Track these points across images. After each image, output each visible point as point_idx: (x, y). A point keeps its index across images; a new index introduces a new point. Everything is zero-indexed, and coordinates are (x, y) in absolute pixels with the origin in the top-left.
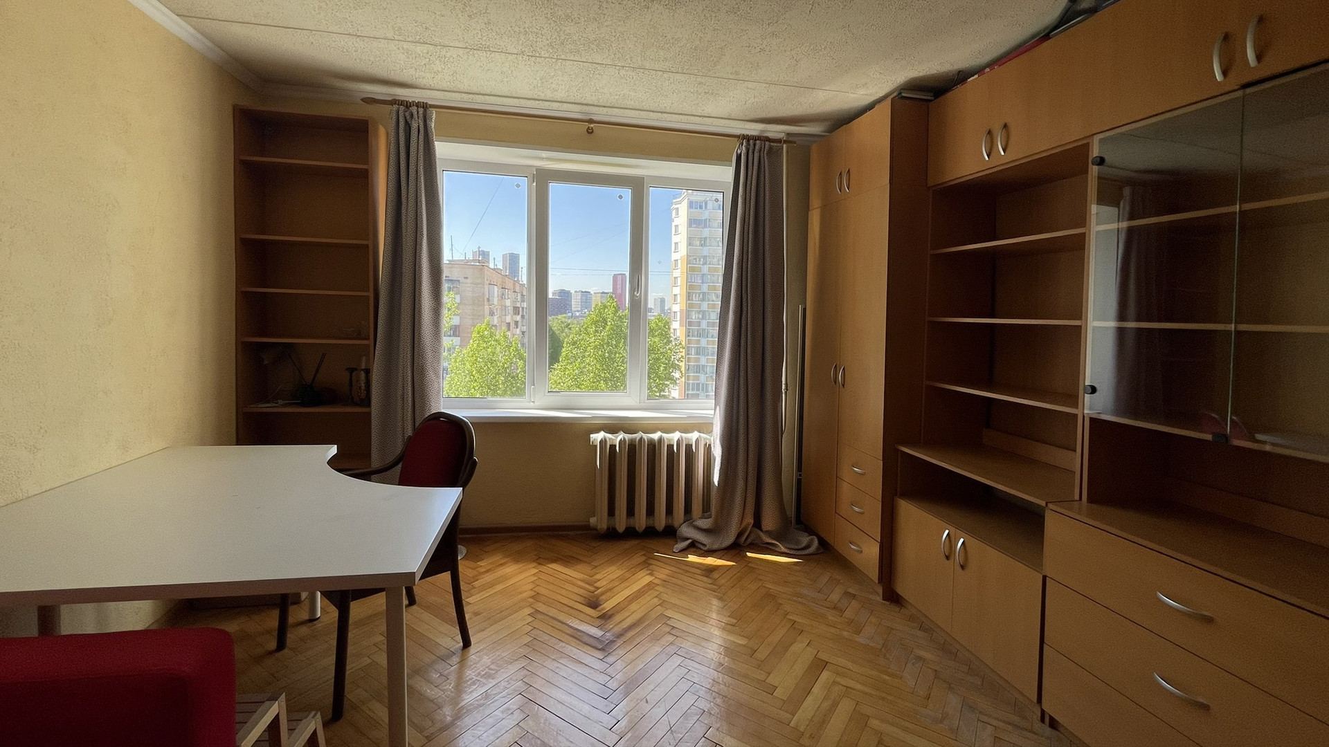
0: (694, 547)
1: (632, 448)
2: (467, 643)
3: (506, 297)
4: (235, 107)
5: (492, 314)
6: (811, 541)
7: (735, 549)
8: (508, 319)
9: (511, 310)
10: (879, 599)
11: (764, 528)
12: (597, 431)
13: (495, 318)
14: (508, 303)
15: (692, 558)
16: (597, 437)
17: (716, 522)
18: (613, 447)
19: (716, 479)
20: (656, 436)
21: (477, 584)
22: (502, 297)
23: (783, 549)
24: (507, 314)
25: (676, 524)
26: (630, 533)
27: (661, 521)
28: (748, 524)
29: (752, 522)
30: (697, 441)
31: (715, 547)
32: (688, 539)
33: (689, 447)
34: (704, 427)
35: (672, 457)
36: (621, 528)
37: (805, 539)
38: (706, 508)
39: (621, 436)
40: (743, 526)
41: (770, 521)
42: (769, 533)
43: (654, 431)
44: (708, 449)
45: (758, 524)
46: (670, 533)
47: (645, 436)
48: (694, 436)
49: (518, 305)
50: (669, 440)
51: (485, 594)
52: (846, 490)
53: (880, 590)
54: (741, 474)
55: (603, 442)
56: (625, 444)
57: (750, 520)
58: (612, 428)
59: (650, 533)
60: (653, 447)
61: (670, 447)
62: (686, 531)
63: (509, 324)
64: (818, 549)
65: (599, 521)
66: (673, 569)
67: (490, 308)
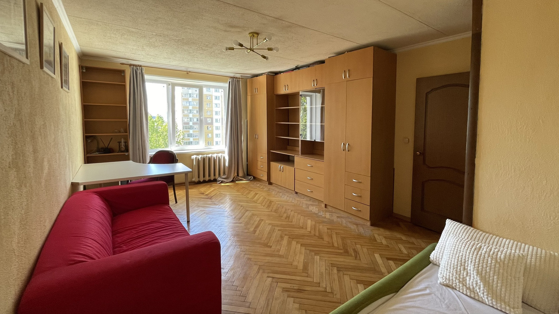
0: (222, 182)
1: (204, 159)
2: (176, 202)
6: (251, 177)
7: (233, 181)
10: (267, 185)
11: (240, 176)
12: (193, 155)
15: (223, 184)
17: (227, 176)
18: (198, 159)
19: (227, 164)
20: (210, 155)
23: (245, 180)
25: (216, 178)
26: (204, 182)
27: (212, 178)
28: (236, 175)
29: (237, 175)
31: (228, 181)
32: (220, 181)
33: (219, 157)
34: (223, 152)
35: (215, 160)
36: (202, 181)
37: (250, 177)
38: (224, 174)
39: (201, 156)
40: (235, 175)
41: (241, 174)
42: (241, 177)
43: (209, 154)
44: (224, 158)
45: (238, 175)
46: (215, 180)
47: (207, 156)
48: (220, 155)
50: (213, 156)
52: (259, 163)
53: (267, 183)
54: (233, 162)
55: (195, 158)
56: (202, 158)
57: (236, 174)
58: (198, 154)
60: (209, 159)
62: (219, 179)
64: (253, 179)
65: (196, 179)
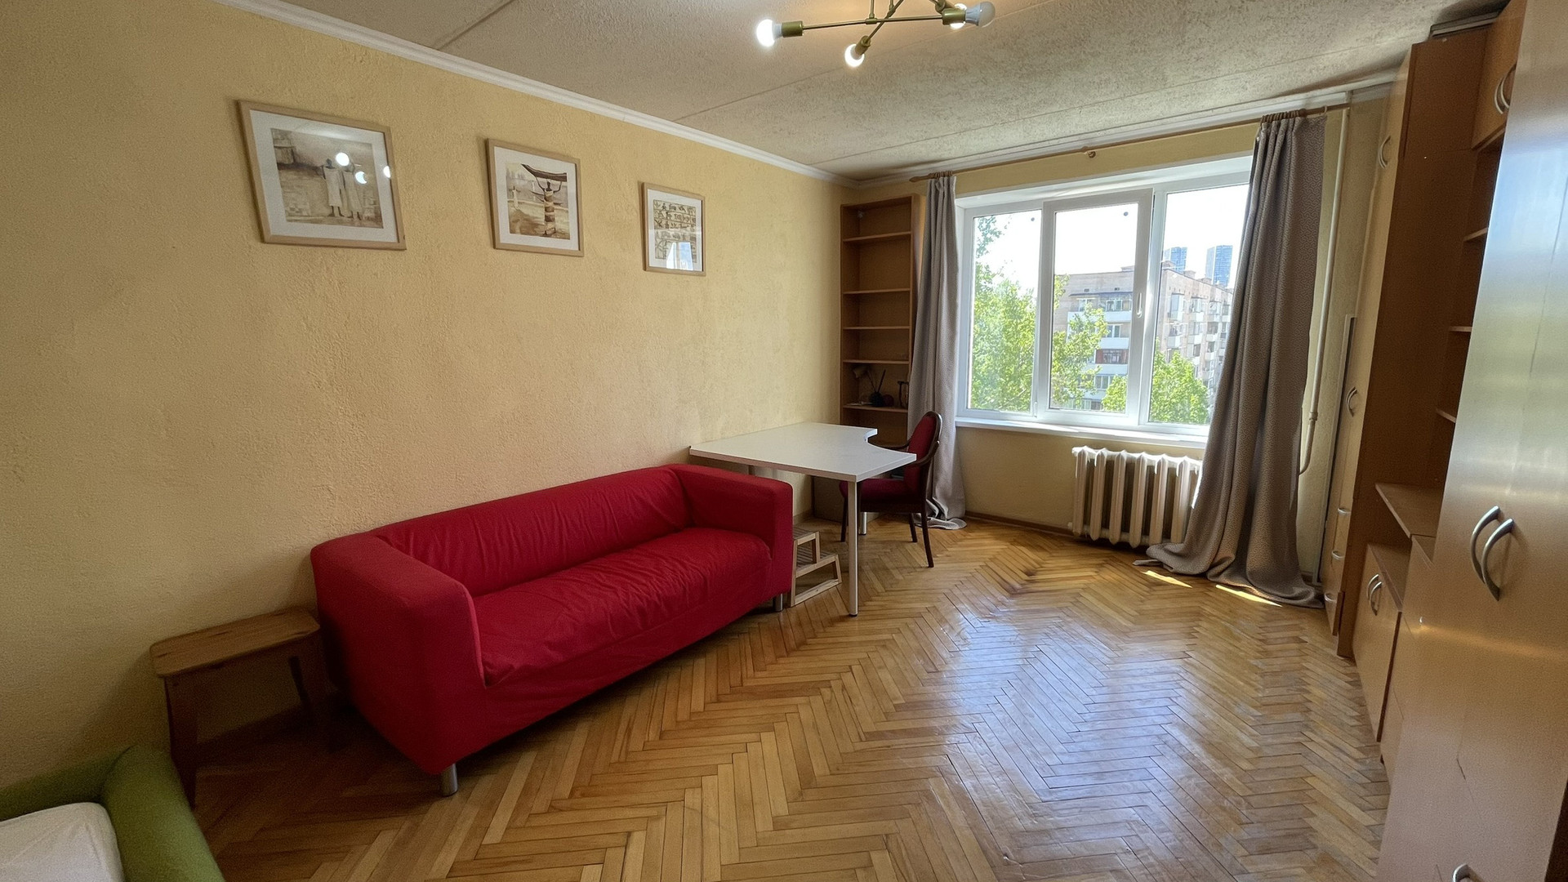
0: (1160, 566)
1: (1110, 465)
2: (931, 565)
3: (1198, 310)
4: (841, 206)
5: (1173, 333)
6: (1306, 593)
7: (1202, 578)
8: (1198, 339)
9: (1204, 327)
10: (1334, 653)
11: (1245, 567)
12: (1081, 443)
13: (1177, 339)
14: (1200, 317)
15: (1150, 573)
16: (1077, 450)
17: (1188, 549)
18: (1091, 460)
20: (1138, 456)
21: (959, 543)
22: (1192, 309)
24: (1196, 332)
25: (1149, 544)
26: (1103, 543)
27: (1134, 539)
28: (1228, 557)
29: (1233, 556)
30: (1181, 466)
31: (1182, 572)
32: (1153, 558)
33: (1170, 471)
34: (1189, 453)
35: (1152, 477)
36: (1095, 536)
37: (1298, 590)
39: (1103, 452)
40: (1220, 557)
43: (1134, 450)
46: (1141, 551)
47: (1127, 455)
49: (1216, 319)
50: (1151, 461)
51: (960, 549)
53: (1336, 644)
55: (1082, 455)
56: (1102, 461)
57: (1229, 554)
58: (1096, 445)
59: (1123, 548)
60: (1131, 468)
61: (1151, 468)
62: (1155, 551)
63: (1198, 347)
65: (1076, 526)
66: (1125, 577)
67: (1172, 326)
